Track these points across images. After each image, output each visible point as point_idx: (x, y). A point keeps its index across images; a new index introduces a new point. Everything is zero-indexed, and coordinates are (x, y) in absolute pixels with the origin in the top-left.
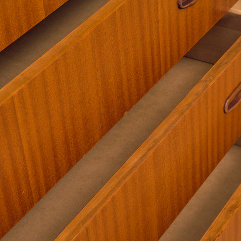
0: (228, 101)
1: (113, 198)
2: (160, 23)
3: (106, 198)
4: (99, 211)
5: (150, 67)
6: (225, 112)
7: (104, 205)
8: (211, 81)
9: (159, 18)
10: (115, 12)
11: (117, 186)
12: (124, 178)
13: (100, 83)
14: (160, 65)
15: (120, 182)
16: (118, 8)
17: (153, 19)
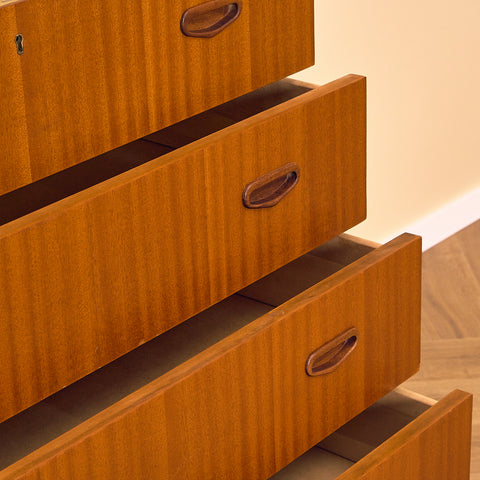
0: (312, 356)
1: (88, 441)
2: (209, 219)
3: (76, 439)
4: (62, 452)
5: (189, 283)
6: (307, 374)
7: (72, 445)
8: (281, 315)
9: (209, 211)
10: (130, 184)
11: (98, 426)
12: (112, 418)
13: (99, 282)
14: (209, 283)
15: (104, 422)
16: (135, 179)
17: (197, 210)
